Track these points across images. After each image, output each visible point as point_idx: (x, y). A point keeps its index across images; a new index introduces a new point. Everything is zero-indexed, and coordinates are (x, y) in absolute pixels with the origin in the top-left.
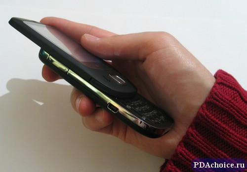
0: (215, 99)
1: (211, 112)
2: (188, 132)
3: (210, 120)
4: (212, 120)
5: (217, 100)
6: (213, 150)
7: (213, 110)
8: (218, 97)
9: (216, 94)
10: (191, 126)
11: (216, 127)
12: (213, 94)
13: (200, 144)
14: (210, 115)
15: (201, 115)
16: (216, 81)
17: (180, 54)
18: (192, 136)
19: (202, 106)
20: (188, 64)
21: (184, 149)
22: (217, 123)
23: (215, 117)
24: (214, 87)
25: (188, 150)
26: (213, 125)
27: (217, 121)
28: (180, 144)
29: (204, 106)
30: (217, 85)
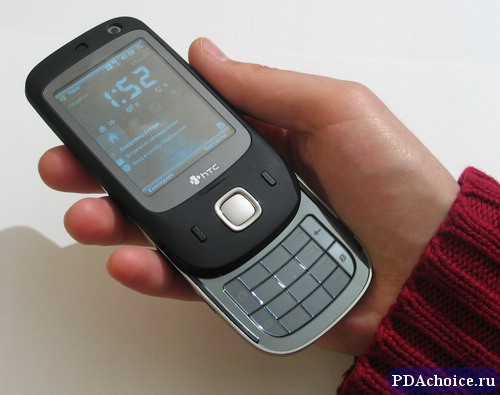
0: (459, 227)
1: (450, 253)
2: (400, 298)
3: (447, 272)
4: (451, 271)
5: (463, 230)
6: (453, 335)
7: (455, 250)
8: (465, 222)
9: (459, 215)
10: (407, 284)
11: (460, 286)
12: (455, 215)
13: (427, 323)
14: (449, 262)
15: (429, 261)
16: (461, 189)
17: (386, 133)
18: (410, 304)
19: (431, 242)
20: (405, 155)
21: (392, 332)
22: (462, 278)
23: (457, 265)
24: (457, 201)
25: (400, 335)
26: (455, 283)
27: (463, 273)
28: (383, 322)
29: (436, 241)
30: (464, 199)
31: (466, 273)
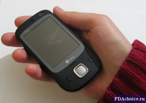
0: (132, 58)
1: (130, 66)
2: (113, 80)
3: (129, 72)
4: (130, 72)
5: (134, 59)
6: (130, 92)
7: (131, 66)
8: (135, 57)
9: (133, 55)
10: (116, 76)
11: (132, 77)
12: (131, 55)
13: (122, 89)
14: (129, 69)
15: (123, 69)
16: (133, 48)
18: (116, 83)
19: (123, 63)
21: (111, 91)
22: (133, 75)
23: (132, 70)
24: (132, 50)
25: (113, 92)
26: (131, 76)
27: (133, 73)
28: (108, 89)
29: (125, 63)
30: (134, 50)
31: (135, 73)
